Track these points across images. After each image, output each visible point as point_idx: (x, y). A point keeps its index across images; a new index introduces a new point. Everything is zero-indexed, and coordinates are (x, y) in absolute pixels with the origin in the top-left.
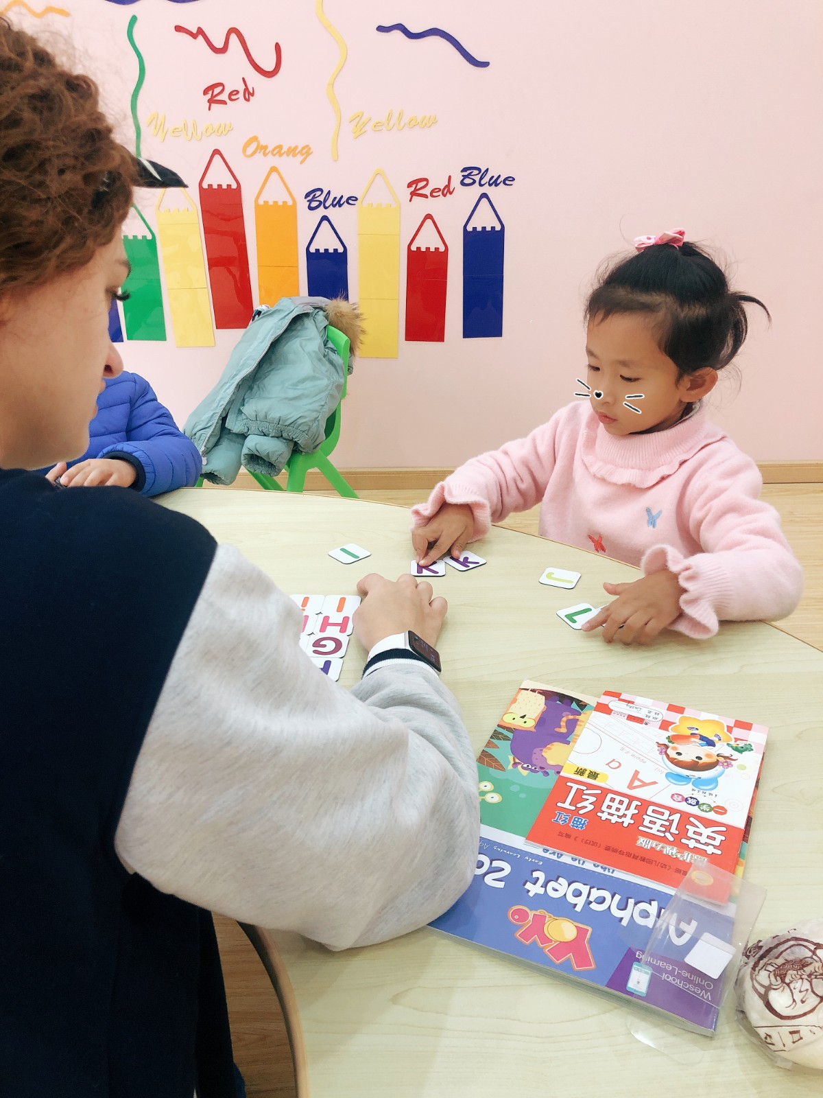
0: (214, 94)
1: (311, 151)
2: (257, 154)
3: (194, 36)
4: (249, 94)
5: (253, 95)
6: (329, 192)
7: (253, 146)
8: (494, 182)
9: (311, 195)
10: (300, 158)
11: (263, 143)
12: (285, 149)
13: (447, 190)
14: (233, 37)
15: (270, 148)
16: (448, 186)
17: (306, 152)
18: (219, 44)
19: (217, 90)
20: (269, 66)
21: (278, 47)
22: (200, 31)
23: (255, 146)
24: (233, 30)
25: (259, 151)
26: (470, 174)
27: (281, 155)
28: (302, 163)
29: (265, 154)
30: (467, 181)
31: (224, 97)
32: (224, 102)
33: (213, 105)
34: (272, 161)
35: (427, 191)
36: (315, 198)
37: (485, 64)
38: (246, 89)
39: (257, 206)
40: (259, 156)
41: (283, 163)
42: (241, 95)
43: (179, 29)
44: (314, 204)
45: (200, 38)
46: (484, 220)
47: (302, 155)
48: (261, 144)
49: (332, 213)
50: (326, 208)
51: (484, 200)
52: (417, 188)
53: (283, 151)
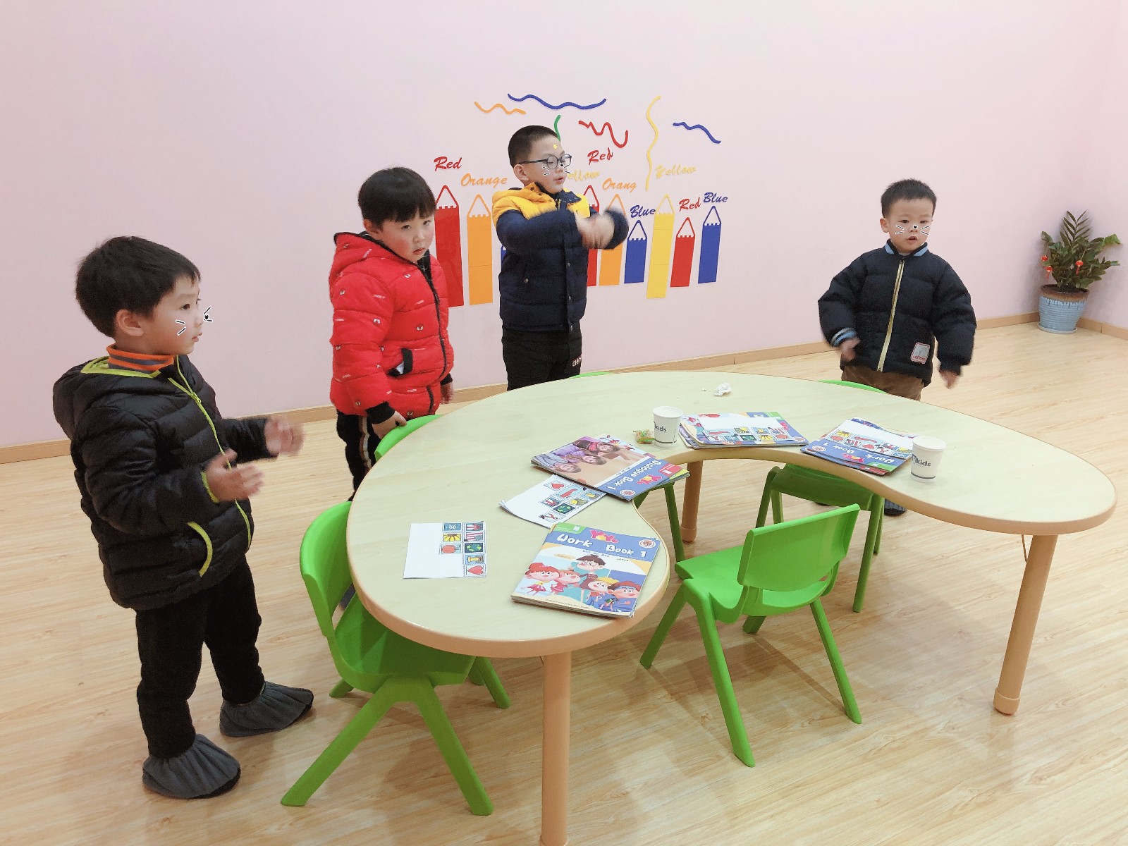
0: (593, 157)
1: (636, 186)
3: (588, 126)
4: (610, 156)
5: (612, 156)
6: (642, 208)
8: (719, 200)
9: (633, 210)
10: (630, 189)
11: (613, 182)
12: (623, 185)
13: (697, 205)
14: (606, 127)
15: (616, 185)
16: (698, 203)
17: (634, 186)
18: (599, 131)
19: (595, 154)
20: (621, 143)
21: (627, 133)
22: (591, 124)
23: (609, 183)
24: (607, 124)
25: (611, 186)
26: (709, 197)
27: (621, 188)
28: (631, 191)
29: (613, 188)
30: (707, 200)
31: (598, 158)
32: (597, 160)
33: (592, 162)
34: (617, 192)
35: (688, 206)
36: (635, 211)
37: (719, 142)
38: (609, 154)
40: (611, 188)
41: (621, 192)
42: (606, 157)
43: (581, 123)
44: (634, 214)
45: (590, 127)
46: (712, 220)
47: (632, 187)
49: (642, 219)
50: (640, 216)
51: (713, 210)
52: (683, 204)
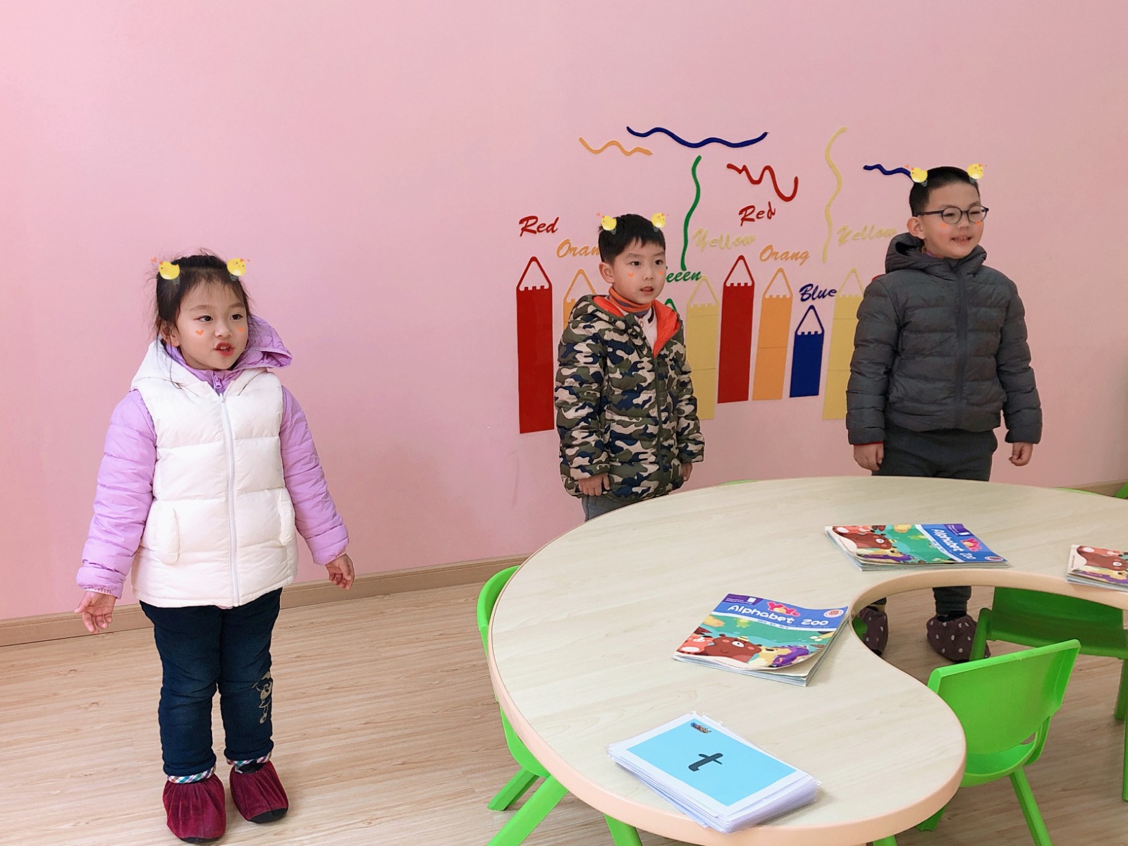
0: (746, 214)
1: (808, 256)
2: (770, 258)
3: (740, 172)
4: (771, 213)
5: (773, 214)
6: (817, 287)
7: (768, 252)
9: (803, 290)
10: (800, 261)
12: (790, 255)
14: (767, 172)
15: (780, 254)
17: (805, 256)
18: (756, 177)
19: (749, 211)
20: (788, 194)
21: (796, 180)
22: (745, 168)
24: (768, 168)
27: (786, 259)
28: (801, 264)
29: (776, 259)
32: (752, 220)
33: (745, 222)
34: (781, 264)
36: (807, 292)
38: (770, 210)
39: (764, 300)
41: (787, 265)
42: (765, 215)
43: (730, 166)
44: (805, 297)
45: (744, 172)
47: (802, 258)
48: (774, 251)
49: (818, 303)
50: (813, 299)
53: (788, 256)
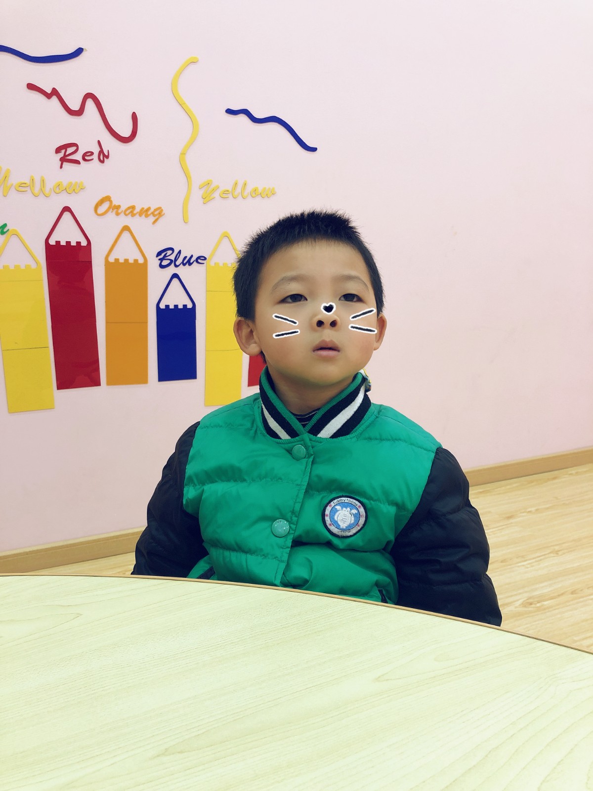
0: (66, 154)
1: (163, 213)
2: (110, 212)
3: (48, 96)
4: (103, 156)
5: (107, 157)
6: (180, 252)
9: (162, 254)
10: (152, 219)
11: (115, 202)
12: (138, 209)
14: (90, 103)
15: (123, 208)
17: (158, 214)
18: (75, 107)
19: (70, 150)
20: (126, 132)
21: (134, 117)
22: (55, 92)
23: (107, 205)
24: (89, 96)
25: (111, 210)
27: (133, 215)
28: (154, 222)
29: (117, 214)
31: (78, 156)
32: (77, 162)
33: (65, 164)
34: (126, 220)
36: (165, 257)
37: (314, 150)
38: (101, 151)
39: (108, 264)
40: (111, 215)
41: (136, 223)
42: (95, 156)
43: (31, 87)
44: (165, 263)
45: (54, 98)
47: (154, 216)
48: (113, 205)
49: (182, 271)
50: (176, 266)
53: (135, 212)
